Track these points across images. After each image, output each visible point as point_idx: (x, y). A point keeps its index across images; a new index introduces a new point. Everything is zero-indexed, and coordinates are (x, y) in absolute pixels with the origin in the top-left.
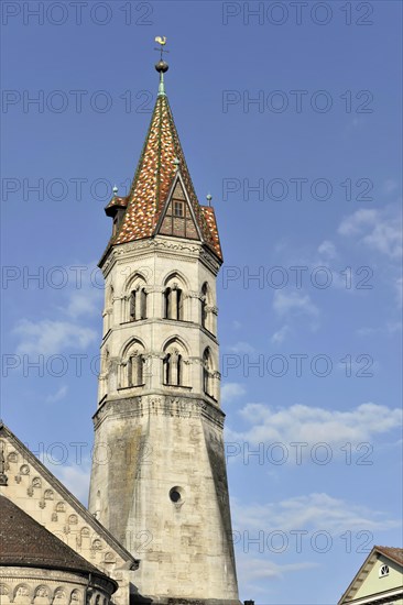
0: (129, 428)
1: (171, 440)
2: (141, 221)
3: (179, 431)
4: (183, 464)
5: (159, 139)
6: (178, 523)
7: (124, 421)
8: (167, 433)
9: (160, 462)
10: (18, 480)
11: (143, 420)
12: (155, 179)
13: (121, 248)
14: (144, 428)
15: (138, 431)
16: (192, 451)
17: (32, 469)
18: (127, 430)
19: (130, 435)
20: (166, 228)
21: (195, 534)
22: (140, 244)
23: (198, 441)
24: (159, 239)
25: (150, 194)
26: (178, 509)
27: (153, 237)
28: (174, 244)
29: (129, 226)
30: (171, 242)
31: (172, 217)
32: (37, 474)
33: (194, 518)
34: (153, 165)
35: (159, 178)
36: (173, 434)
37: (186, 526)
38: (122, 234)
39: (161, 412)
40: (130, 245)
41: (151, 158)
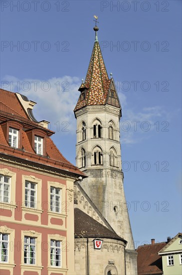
0: (98, 181)
1: (113, 188)
2: (98, 97)
3: (116, 184)
4: (117, 197)
5: (99, 61)
6: (116, 220)
7: (95, 179)
8: (112, 185)
9: (110, 196)
10: (80, 202)
11: (104, 179)
12: (100, 79)
13: (90, 107)
14: (104, 182)
15: (102, 183)
16: (120, 192)
17: (85, 198)
18: (97, 182)
19: (98, 185)
20: (109, 102)
21: (122, 224)
22: (99, 107)
23: (121, 189)
24: (107, 106)
25: (99, 85)
26: (116, 214)
27: (105, 105)
28: (112, 108)
29: (92, 98)
30: (111, 108)
31: (111, 97)
32: (87, 200)
33: (121, 218)
34: (98, 72)
35: (102, 79)
36: (114, 185)
37: (119, 221)
38: (90, 101)
39: (110, 176)
40: (95, 106)
41: (96, 69)
